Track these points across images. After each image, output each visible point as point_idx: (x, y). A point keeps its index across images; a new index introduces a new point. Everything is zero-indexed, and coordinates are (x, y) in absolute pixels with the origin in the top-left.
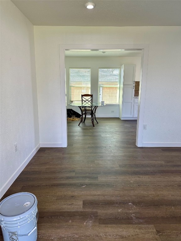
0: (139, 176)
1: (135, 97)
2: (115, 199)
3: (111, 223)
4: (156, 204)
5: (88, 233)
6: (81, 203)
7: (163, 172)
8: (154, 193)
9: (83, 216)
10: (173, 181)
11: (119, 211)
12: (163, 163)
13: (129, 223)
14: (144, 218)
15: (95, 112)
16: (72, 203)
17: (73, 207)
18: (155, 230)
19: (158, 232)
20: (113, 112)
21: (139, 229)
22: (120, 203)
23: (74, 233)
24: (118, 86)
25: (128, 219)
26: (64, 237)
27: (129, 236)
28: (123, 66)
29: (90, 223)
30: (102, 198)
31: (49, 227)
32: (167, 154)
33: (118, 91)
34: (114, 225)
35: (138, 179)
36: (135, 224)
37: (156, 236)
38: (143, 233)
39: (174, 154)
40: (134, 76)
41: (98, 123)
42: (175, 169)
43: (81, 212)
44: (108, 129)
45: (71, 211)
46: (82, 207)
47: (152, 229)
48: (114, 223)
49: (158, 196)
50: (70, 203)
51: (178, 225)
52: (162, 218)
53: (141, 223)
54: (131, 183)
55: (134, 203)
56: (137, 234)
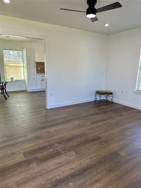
0: (55, 126)
1: (37, 74)
2: (45, 145)
3: (49, 159)
4: (70, 139)
5: (36, 171)
6: (22, 155)
7: (69, 121)
8: (67, 134)
9: (27, 163)
10: (75, 124)
11: (51, 150)
12: (66, 115)
13: (60, 155)
14: (67, 149)
15: (5, 87)
16: (14, 157)
17: (16, 160)
18: (75, 153)
19: (77, 153)
20: (20, 86)
21: (66, 156)
22: (50, 146)
23: (25, 175)
24: (22, 65)
25: (58, 153)
26: (19, 180)
27: (62, 162)
28: (25, 49)
29: (35, 165)
30: (36, 147)
31: (3, 180)
32: (67, 110)
33: (22, 69)
34: (51, 160)
35: (55, 128)
36: (63, 154)
37: (77, 156)
38: (69, 157)
39: (71, 109)
40: (34, 57)
41: (9, 96)
42: (74, 117)
43: (25, 160)
44: (20, 100)
45: (16, 162)
46: (24, 157)
47: (73, 153)
48: (51, 159)
49: (70, 135)
50: (13, 158)
51: (85, 146)
52: (76, 145)
53: (66, 152)
54: (52, 132)
55: (58, 143)
56: (66, 159)
